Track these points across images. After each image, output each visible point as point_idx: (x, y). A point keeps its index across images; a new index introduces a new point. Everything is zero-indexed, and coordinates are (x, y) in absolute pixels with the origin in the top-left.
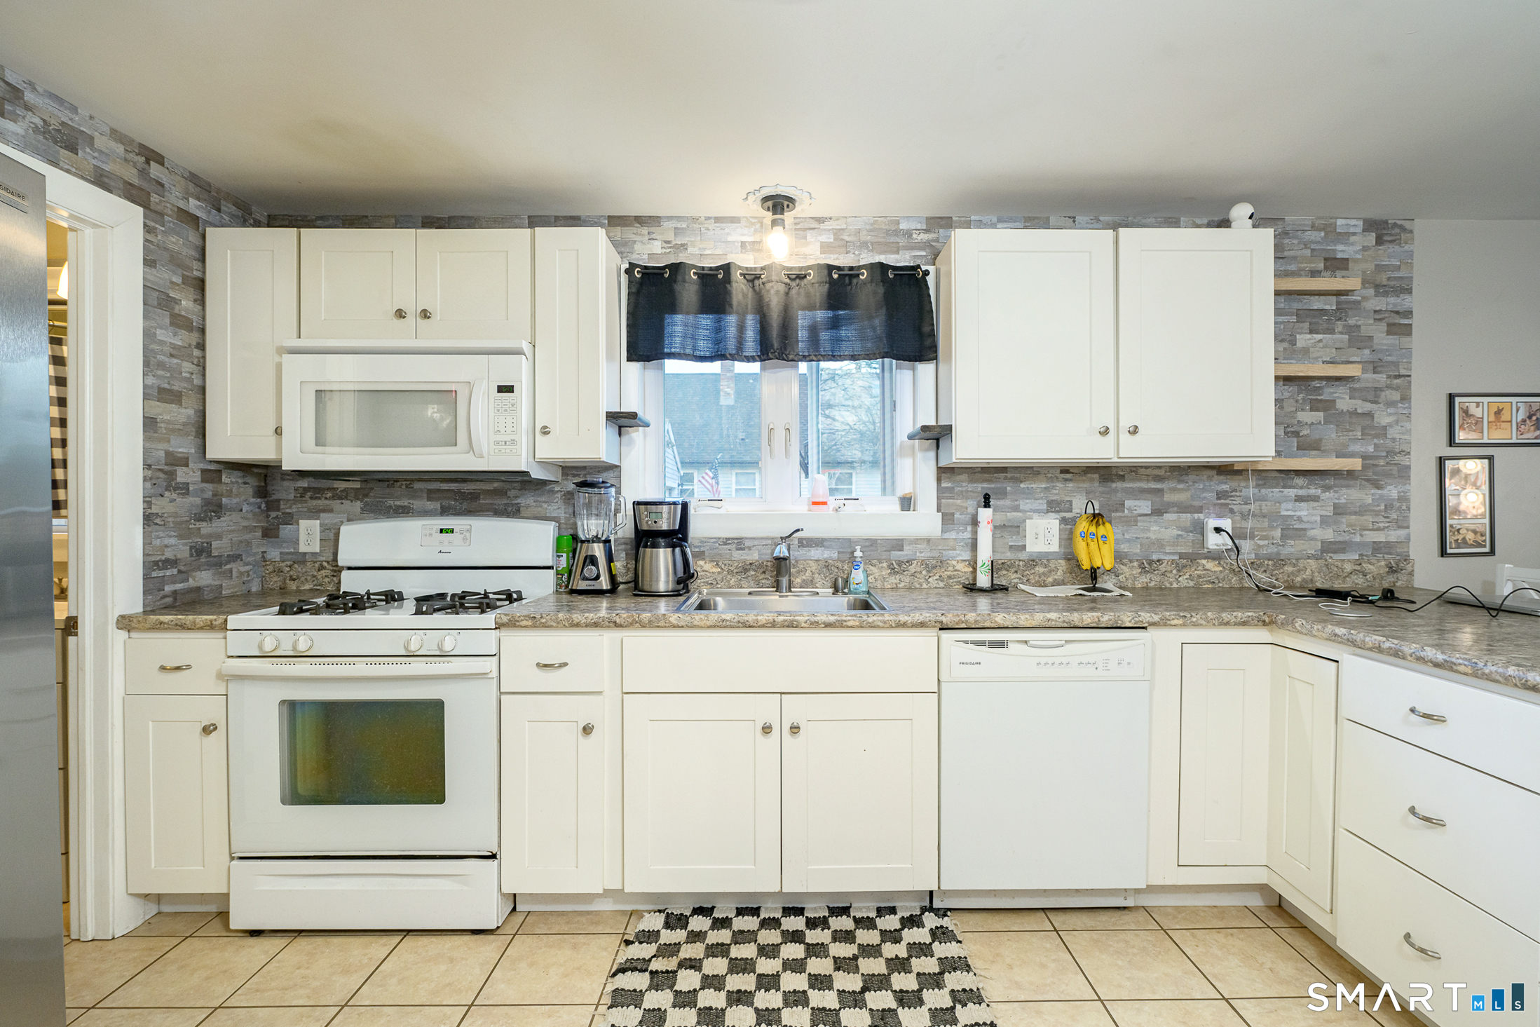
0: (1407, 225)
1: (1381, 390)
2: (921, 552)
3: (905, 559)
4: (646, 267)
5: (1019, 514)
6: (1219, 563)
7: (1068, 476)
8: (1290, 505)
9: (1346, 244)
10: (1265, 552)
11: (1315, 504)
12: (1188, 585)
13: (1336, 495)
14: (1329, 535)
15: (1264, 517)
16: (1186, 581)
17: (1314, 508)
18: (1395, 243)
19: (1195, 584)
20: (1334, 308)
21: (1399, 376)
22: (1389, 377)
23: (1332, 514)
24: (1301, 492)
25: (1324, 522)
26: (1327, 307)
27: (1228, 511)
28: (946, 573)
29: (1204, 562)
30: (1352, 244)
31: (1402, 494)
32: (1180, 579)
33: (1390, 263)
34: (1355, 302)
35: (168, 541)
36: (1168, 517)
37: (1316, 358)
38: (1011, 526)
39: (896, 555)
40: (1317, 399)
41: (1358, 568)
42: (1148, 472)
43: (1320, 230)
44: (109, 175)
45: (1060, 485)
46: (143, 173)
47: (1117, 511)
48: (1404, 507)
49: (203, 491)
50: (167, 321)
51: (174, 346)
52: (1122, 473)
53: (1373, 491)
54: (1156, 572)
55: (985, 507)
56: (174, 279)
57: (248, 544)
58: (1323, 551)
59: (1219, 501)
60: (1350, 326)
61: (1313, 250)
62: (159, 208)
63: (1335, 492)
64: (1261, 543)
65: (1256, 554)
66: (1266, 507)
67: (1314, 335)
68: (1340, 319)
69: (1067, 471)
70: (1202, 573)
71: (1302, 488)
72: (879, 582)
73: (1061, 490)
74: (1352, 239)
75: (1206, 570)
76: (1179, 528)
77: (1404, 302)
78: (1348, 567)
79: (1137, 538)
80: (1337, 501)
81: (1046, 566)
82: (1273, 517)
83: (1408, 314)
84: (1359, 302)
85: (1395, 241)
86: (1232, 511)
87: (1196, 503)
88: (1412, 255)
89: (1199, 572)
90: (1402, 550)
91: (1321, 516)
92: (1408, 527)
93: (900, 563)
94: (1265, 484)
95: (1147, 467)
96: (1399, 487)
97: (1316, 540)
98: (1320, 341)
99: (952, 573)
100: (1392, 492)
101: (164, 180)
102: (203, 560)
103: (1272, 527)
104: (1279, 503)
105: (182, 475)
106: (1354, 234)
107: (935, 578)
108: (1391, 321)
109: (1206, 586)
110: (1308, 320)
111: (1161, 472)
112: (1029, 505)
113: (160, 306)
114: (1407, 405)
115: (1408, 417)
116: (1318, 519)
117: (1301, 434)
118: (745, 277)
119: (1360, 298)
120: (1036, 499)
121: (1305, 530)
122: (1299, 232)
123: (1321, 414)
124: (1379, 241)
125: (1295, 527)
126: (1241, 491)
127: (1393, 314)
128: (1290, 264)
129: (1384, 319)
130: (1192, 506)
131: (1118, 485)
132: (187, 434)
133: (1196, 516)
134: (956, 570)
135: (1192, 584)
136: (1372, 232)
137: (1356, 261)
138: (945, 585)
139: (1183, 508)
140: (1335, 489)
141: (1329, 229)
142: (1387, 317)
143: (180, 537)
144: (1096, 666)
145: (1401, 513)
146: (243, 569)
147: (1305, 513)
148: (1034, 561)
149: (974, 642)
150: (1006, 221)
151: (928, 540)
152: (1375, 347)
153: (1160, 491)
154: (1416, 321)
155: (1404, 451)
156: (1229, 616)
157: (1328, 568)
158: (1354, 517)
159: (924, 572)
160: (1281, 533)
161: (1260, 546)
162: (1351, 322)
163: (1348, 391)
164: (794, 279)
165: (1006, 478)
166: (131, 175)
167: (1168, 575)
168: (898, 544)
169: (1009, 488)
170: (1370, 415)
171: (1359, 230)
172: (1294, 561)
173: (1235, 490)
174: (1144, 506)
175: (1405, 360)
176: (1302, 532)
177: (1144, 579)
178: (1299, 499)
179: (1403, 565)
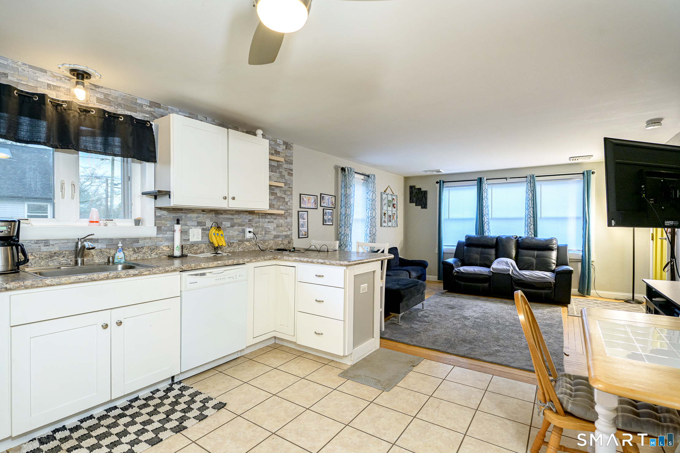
0: (292, 145)
1: (286, 191)
2: (147, 243)
3: (140, 246)
5: (187, 227)
6: (250, 243)
7: (204, 213)
8: (267, 224)
9: (279, 147)
10: (261, 239)
11: (272, 224)
14: (275, 233)
15: (260, 228)
20: (277, 165)
21: (290, 188)
22: (288, 187)
23: (276, 227)
24: (269, 220)
26: (275, 165)
27: (251, 226)
28: (159, 251)
29: (246, 242)
30: (281, 148)
31: (291, 221)
32: (239, 248)
33: (288, 155)
34: (281, 165)
36: (236, 228)
37: (273, 180)
38: (184, 232)
39: (136, 245)
40: (273, 192)
41: (282, 242)
42: (230, 212)
43: (274, 141)
45: (201, 215)
52: (222, 212)
53: (285, 220)
54: (232, 247)
55: (177, 224)
58: (274, 238)
59: (249, 223)
60: (280, 172)
61: (272, 147)
63: (277, 220)
65: (259, 239)
66: (261, 224)
68: (278, 169)
69: (204, 211)
72: (128, 257)
73: (202, 217)
75: (246, 245)
76: (239, 231)
77: (291, 167)
78: (280, 242)
79: (226, 235)
80: (277, 223)
81: (197, 247)
82: (263, 227)
83: (292, 170)
85: (289, 149)
86: (252, 226)
87: (243, 223)
88: (293, 154)
89: (244, 246)
90: (291, 237)
92: (292, 230)
93: (138, 248)
94: (261, 217)
95: (229, 211)
96: (290, 219)
97: (273, 234)
98: (273, 175)
99: (161, 251)
103: (262, 231)
104: (264, 223)
106: (281, 145)
107: (154, 254)
108: (289, 171)
109: (246, 250)
110: (271, 168)
111: (233, 213)
112: (191, 223)
114: (292, 196)
115: (292, 199)
116: (273, 228)
118: (51, 103)
120: (193, 221)
121: (270, 231)
123: (274, 197)
124: (286, 148)
125: (268, 231)
126: (255, 219)
129: (287, 171)
130: (242, 224)
131: (221, 216)
133: (243, 227)
134: (163, 250)
135: (242, 250)
136: (285, 145)
137: (281, 153)
138: (158, 256)
139: (240, 225)
144: (233, 278)
145: (290, 226)
147: (270, 226)
148: (193, 245)
149: (194, 275)
151: (150, 238)
152: (285, 179)
153: (233, 219)
154: (294, 172)
155: (291, 209)
157: (276, 243)
158: (281, 228)
159: (149, 252)
160: (265, 233)
162: (280, 170)
163: (280, 190)
164: (83, 112)
165: (182, 213)
167: (236, 247)
168: (136, 240)
169: (183, 217)
170: (284, 198)
172: (268, 241)
173: (253, 219)
174: (228, 224)
175: (291, 183)
178: (269, 222)
179: (291, 241)
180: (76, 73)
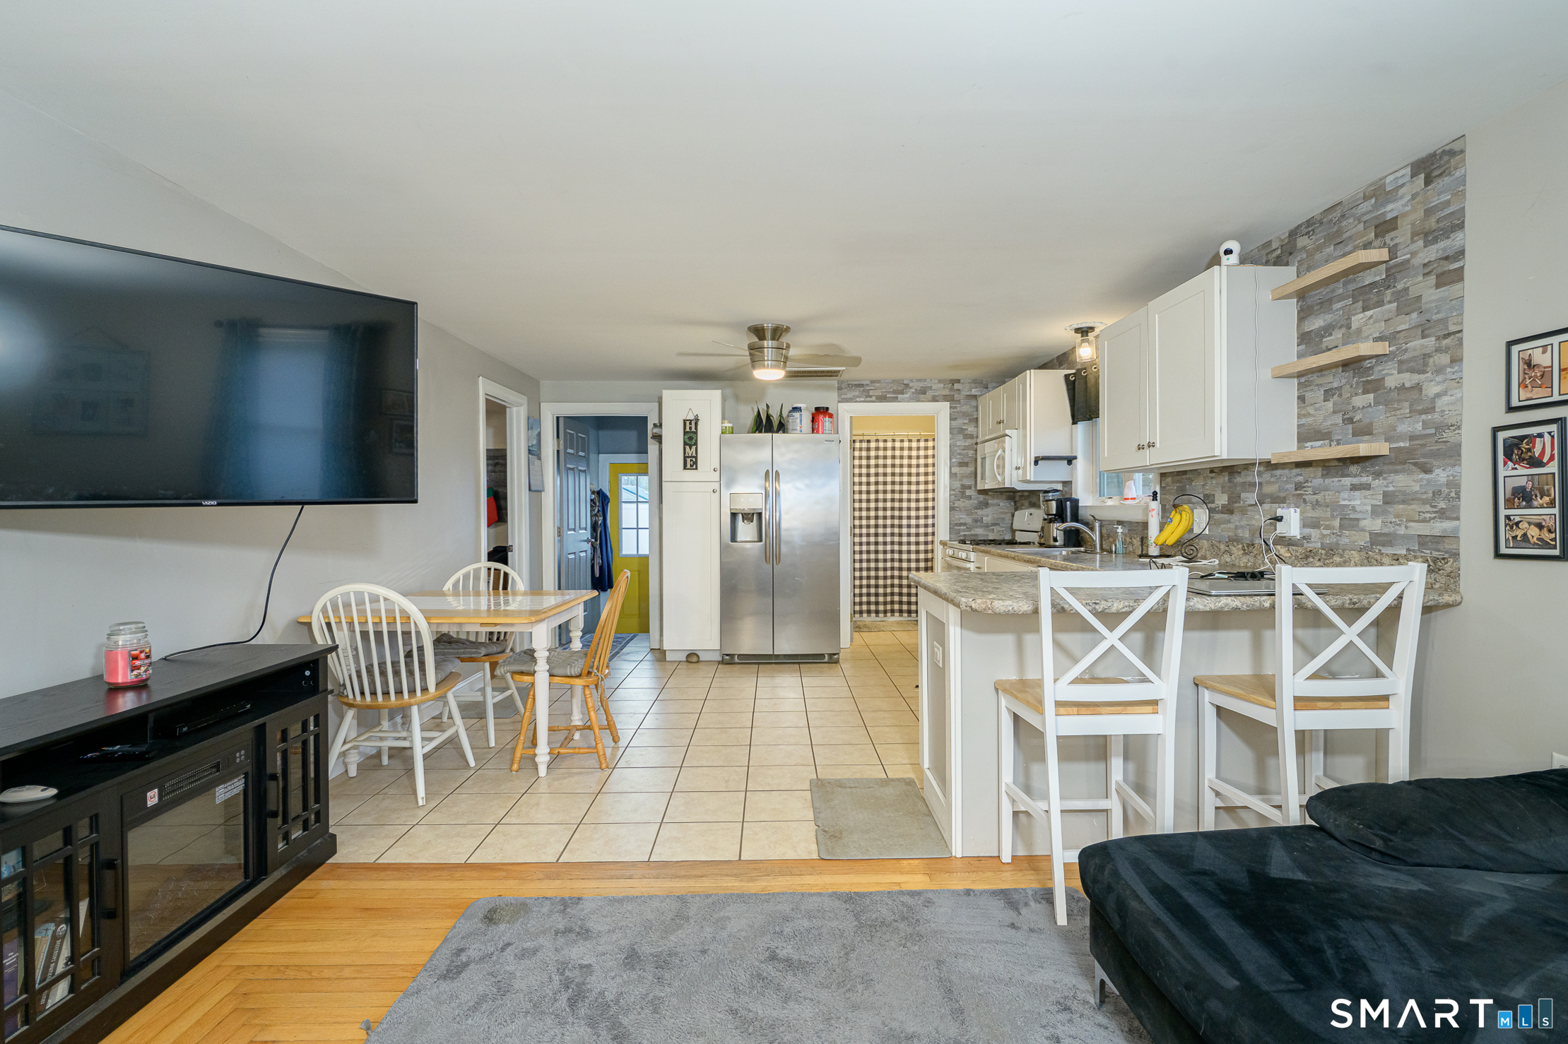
0: (1456, 147)
1: (1429, 356)
4: (1070, 375)
6: (1288, 550)
7: (1213, 475)
8: (1345, 495)
9: (1397, 200)
10: (1328, 542)
11: (1367, 493)
13: (1385, 482)
14: (1376, 525)
15: (1327, 506)
17: (1365, 497)
18: (1444, 175)
20: (1384, 277)
21: (1449, 335)
22: (1438, 339)
23: (1381, 503)
24: (1356, 481)
25: (1375, 512)
26: (1378, 278)
27: (1300, 501)
30: (1402, 198)
31: (1451, 478)
33: (1439, 201)
34: (1402, 263)
35: (961, 516)
37: (1367, 337)
40: (1367, 381)
42: (1254, 468)
43: (1371, 198)
44: (937, 396)
45: (1209, 482)
46: (952, 389)
47: (1236, 502)
48: (1453, 494)
49: (978, 498)
50: (962, 438)
51: (965, 446)
52: (1240, 470)
53: (1420, 476)
54: (1251, 554)
55: (1153, 500)
56: (965, 422)
57: (1003, 519)
59: (1296, 492)
60: (1399, 291)
61: (1365, 222)
62: (958, 399)
63: (1385, 479)
64: (1325, 532)
65: (1322, 544)
66: (1328, 496)
67: (1366, 313)
68: (1389, 287)
71: (1355, 476)
73: (1210, 486)
74: (1401, 192)
77: (1457, 240)
79: (1246, 525)
80: (1386, 489)
82: (1334, 507)
83: (1460, 254)
84: (1408, 261)
85: (1444, 172)
86: (1305, 501)
87: (1282, 495)
88: (1464, 181)
90: (1450, 547)
91: (1372, 505)
92: (1457, 518)
94: (1327, 474)
95: (1253, 464)
96: (1448, 470)
97: (1365, 531)
98: (1371, 317)
100: (1441, 475)
101: (960, 388)
102: (979, 524)
103: (1333, 517)
104: (1338, 492)
105: (968, 492)
106: (1403, 185)
108: (1440, 270)
110: (1361, 298)
111: (1261, 468)
113: (959, 433)
114: (1456, 368)
115: (1458, 382)
116: (1369, 508)
117: (1355, 420)
119: (1409, 256)
121: (1358, 520)
122: (1354, 209)
123: (1371, 396)
124: (1428, 182)
125: (1351, 516)
126: (1311, 482)
127: (1442, 262)
128: (1347, 246)
129: (1432, 271)
130: (1279, 497)
131: (1239, 479)
132: (971, 477)
136: (1420, 174)
137: (1404, 215)
139: (1273, 499)
140: (1384, 476)
141: (1378, 193)
142: (1435, 268)
143: (967, 515)
145: (1449, 501)
146: (999, 529)
147: (1358, 502)
152: (1423, 307)
153: (1261, 484)
154: (1467, 262)
155: (1453, 426)
158: (1401, 506)
160: (1340, 523)
161: (1324, 536)
162: (1400, 286)
163: (1397, 365)
165: (1186, 479)
166: (947, 392)
167: (1258, 558)
169: (1187, 486)
170: (1418, 387)
171: (1408, 178)
172: (1341, 551)
173: (1307, 481)
174: (1252, 497)
175: (1454, 314)
176: (1355, 522)
177: (1245, 559)
178: (1354, 488)
179: (1441, 564)
180: (1080, 331)
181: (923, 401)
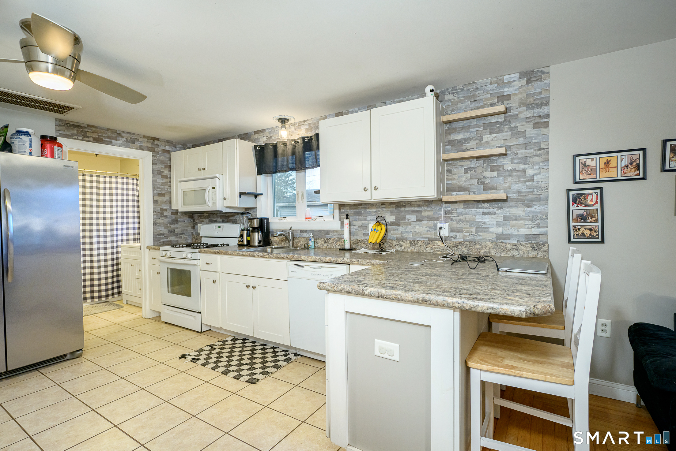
0: (545, 70)
1: (530, 157)
2: (335, 236)
3: (329, 238)
4: (261, 146)
5: (367, 221)
7: (384, 206)
8: (480, 217)
9: (510, 87)
10: (468, 238)
11: (493, 216)
12: (430, 252)
13: (504, 211)
14: (500, 230)
15: (467, 222)
16: (429, 250)
17: (492, 218)
18: (538, 81)
19: (433, 252)
20: (503, 120)
21: (541, 149)
22: (535, 150)
23: (502, 221)
24: (485, 210)
25: (498, 225)
26: (499, 120)
27: (448, 220)
28: (341, 243)
29: (437, 242)
30: (513, 86)
31: (543, 210)
32: (427, 249)
33: (535, 92)
34: (514, 115)
35: (161, 229)
36: (424, 222)
37: (493, 146)
38: (364, 226)
39: (328, 236)
40: (493, 165)
41: (514, 247)
42: (415, 203)
43: (495, 83)
44: (143, 146)
45: (381, 210)
46: (152, 144)
47: (402, 220)
48: (544, 217)
49: (171, 217)
50: (160, 177)
51: (162, 183)
52: (404, 204)
53: (525, 209)
54: (416, 246)
55: (347, 219)
56: (162, 167)
57: (187, 230)
58: (497, 238)
59: (446, 215)
60: (512, 127)
61: (491, 94)
62: (157, 151)
63: (504, 210)
64: (466, 234)
65: (463, 239)
66: (468, 217)
67: (492, 135)
68: (506, 125)
69: (383, 204)
70: (436, 247)
71: (486, 208)
72: (321, 246)
73: (381, 212)
74: (513, 84)
75: (438, 245)
76: (428, 227)
77: (545, 110)
78: (509, 247)
79: (410, 231)
80: (505, 214)
82: (471, 222)
83: (548, 116)
84: (517, 115)
85: (538, 80)
86: (452, 219)
87: (436, 216)
88: (549, 85)
89: (435, 246)
90: (543, 239)
91: (496, 221)
92: (547, 227)
93: (327, 239)
94: (467, 207)
95: (414, 202)
96: (541, 206)
97: (493, 233)
98: (496, 137)
100: (537, 208)
101: (158, 144)
102: (172, 234)
103: (471, 227)
104: (474, 215)
105: (165, 213)
106: (514, 81)
107: (338, 245)
108: (536, 121)
109: (438, 252)
110: (489, 128)
111: (421, 203)
112: (370, 218)
113: (158, 174)
114: (546, 164)
115: (546, 170)
116: (495, 223)
117: (485, 183)
118: (284, 145)
119: (518, 113)
120: (372, 216)
121: (488, 228)
122: (484, 87)
123: (496, 173)
124: (529, 82)
125: (483, 227)
126: (456, 210)
127: (537, 118)
128: (479, 103)
129: (531, 121)
130: (434, 217)
131: (403, 209)
132: (167, 203)
133: (436, 222)
135: (432, 251)
136: (525, 78)
137: (515, 94)
139: (430, 219)
140: (504, 208)
141: (500, 82)
142: (533, 120)
143: (165, 228)
144: (328, 276)
145: (542, 220)
146: (185, 237)
147: (487, 220)
149: (295, 265)
150: (361, 109)
151: (337, 231)
152: (527, 136)
153: (420, 211)
154: (551, 120)
155: (544, 188)
156: (374, 262)
157: (498, 247)
158: (514, 222)
159: (334, 243)
160: (476, 230)
161: (465, 236)
162: (513, 125)
163: (511, 160)
164: (296, 143)
165: (362, 208)
166: (149, 145)
167: (422, 247)
168: (327, 232)
169: (363, 212)
170: (524, 171)
171: (517, 78)
172: (480, 243)
173: (454, 210)
174: (413, 218)
175: (544, 141)
176: (486, 229)
178: (484, 214)
179: (541, 247)
180: (281, 121)
181: (132, 148)
